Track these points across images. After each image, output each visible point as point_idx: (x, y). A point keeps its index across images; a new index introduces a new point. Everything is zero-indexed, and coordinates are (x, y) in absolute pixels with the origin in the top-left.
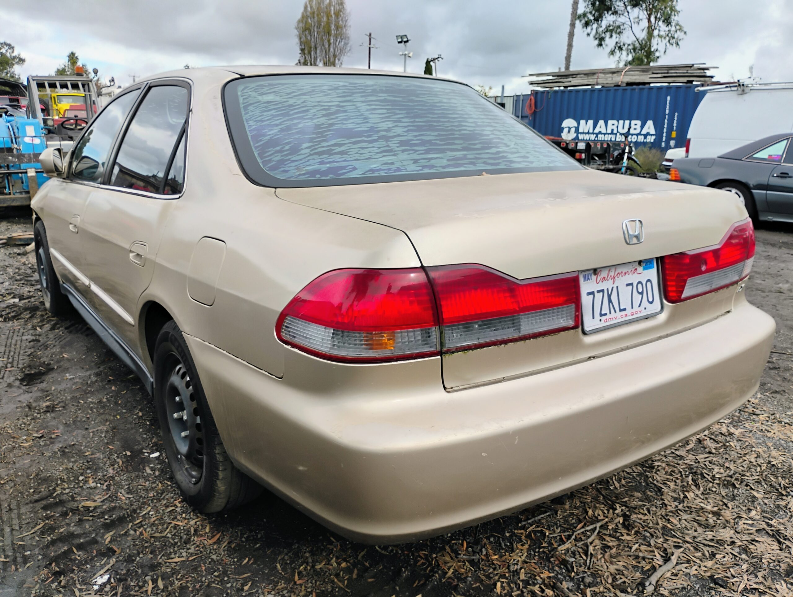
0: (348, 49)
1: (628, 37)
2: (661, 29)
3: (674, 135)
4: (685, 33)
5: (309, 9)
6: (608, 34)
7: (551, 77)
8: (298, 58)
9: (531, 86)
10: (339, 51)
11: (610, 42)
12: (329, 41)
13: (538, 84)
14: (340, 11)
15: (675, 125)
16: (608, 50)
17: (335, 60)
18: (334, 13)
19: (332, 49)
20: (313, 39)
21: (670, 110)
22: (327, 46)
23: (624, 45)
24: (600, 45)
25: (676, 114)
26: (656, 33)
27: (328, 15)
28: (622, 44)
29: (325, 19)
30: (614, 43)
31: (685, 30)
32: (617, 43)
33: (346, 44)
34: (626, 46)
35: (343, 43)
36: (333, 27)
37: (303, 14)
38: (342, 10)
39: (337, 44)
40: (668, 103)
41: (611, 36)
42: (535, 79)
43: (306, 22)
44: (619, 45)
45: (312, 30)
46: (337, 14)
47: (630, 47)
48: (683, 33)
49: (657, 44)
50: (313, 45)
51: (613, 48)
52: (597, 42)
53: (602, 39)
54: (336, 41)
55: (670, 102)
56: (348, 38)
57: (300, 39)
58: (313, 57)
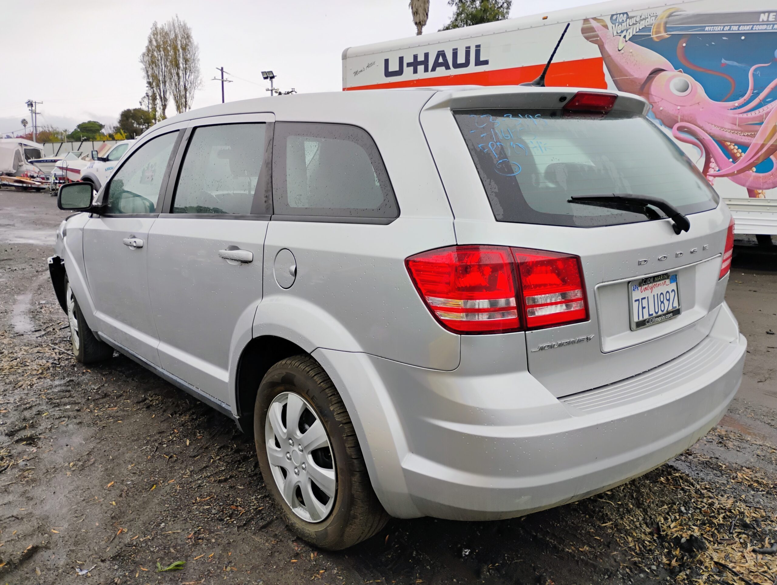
0: (199, 82)
5: (154, 43)
8: (146, 92)
10: (190, 85)
12: (178, 74)
14: (187, 45)
17: (186, 93)
18: (181, 47)
19: (182, 83)
20: (161, 73)
22: (176, 79)
27: (175, 49)
29: (172, 53)
33: (197, 77)
35: (192, 77)
36: (181, 61)
37: (148, 47)
38: (189, 44)
39: (187, 78)
43: (153, 56)
45: (160, 65)
46: (184, 49)
50: (161, 78)
54: (186, 74)
56: (198, 71)
57: (147, 72)
58: (162, 90)
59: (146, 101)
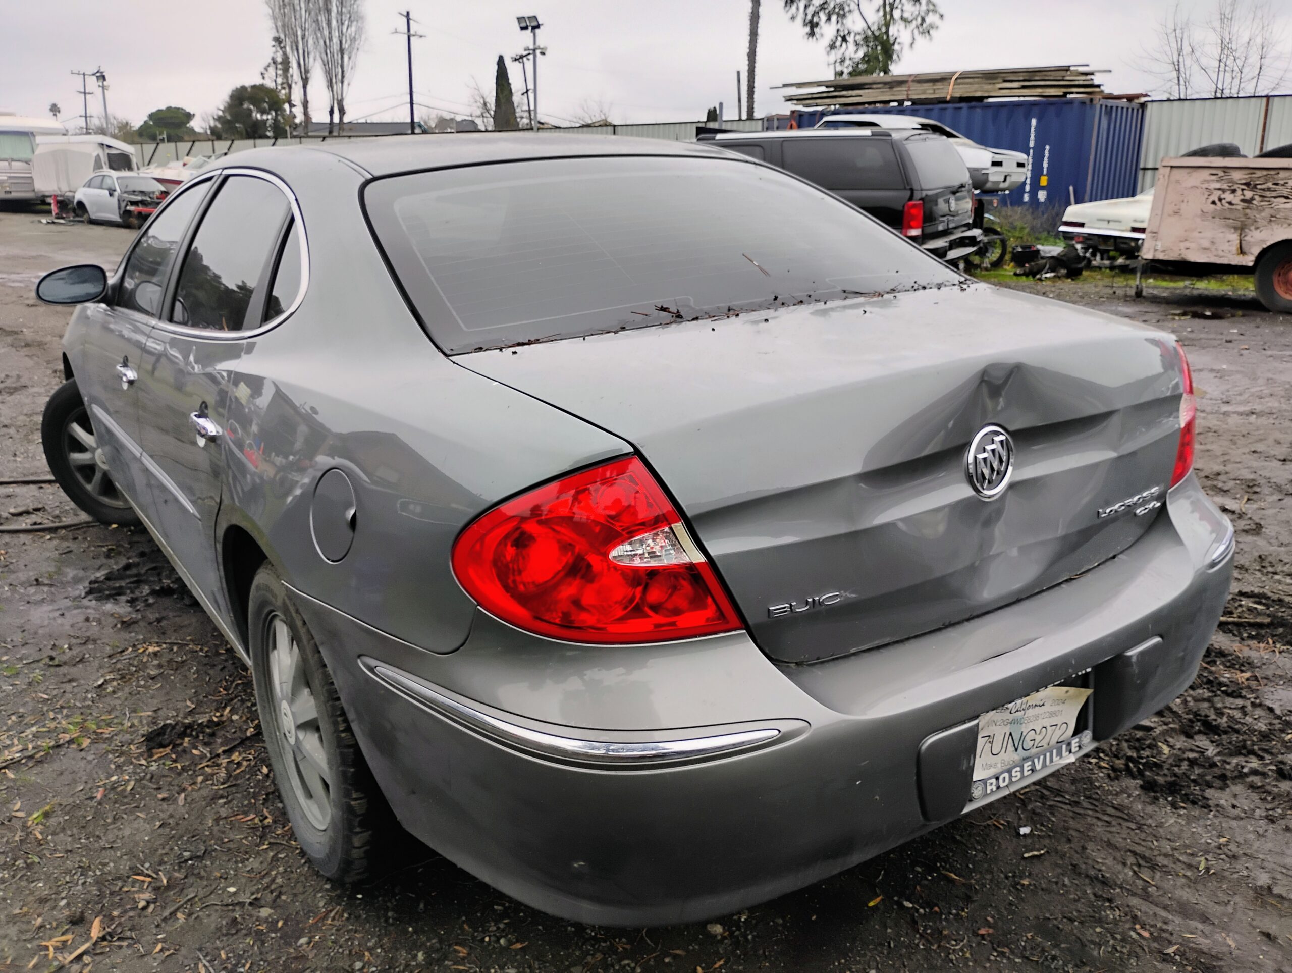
0: (364, 37)
1: (854, 22)
2: (904, 8)
3: (1044, 181)
4: (942, 16)
6: (823, 16)
7: (823, 89)
8: (272, 55)
9: (789, 103)
10: (349, 42)
11: (828, 30)
12: (328, 24)
13: (798, 100)
15: (1045, 165)
16: (826, 41)
17: (342, 57)
19: (335, 40)
20: (298, 21)
21: (1035, 141)
22: (326, 33)
23: (849, 33)
24: (812, 34)
25: (1047, 147)
26: (897, 14)
28: (846, 32)
30: (835, 33)
31: (941, 10)
32: (838, 31)
33: (360, 30)
34: (852, 35)
35: (353, 29)
39: (344, 30)
40: (1033, 129)
41: (829, 19)
42: (793, 91)
44: (842, 34)
47: (859, 38)
48: (938, 16)
49: (900, 33)
50: (298, 30)
51: (834, 39)
52: (808, 29)
53: (813, 25)
54: (342, 24)
55: (1036, 128)
56: (364, 18)
57: (275, 20)
58: (301, 52)
59: (272, 70)
